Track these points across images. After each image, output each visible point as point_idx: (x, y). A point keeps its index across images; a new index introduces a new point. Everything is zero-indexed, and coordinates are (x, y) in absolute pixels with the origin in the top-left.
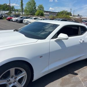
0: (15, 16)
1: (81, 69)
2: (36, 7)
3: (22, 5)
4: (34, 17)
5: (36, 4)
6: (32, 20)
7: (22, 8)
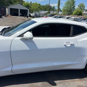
0: (51, 15)
1: (67, 80)
2: (74, 6)
3: (59, 5)
4: (67, 17)
5: (75, 3)
6: (64, 19)
7: (59, 7)
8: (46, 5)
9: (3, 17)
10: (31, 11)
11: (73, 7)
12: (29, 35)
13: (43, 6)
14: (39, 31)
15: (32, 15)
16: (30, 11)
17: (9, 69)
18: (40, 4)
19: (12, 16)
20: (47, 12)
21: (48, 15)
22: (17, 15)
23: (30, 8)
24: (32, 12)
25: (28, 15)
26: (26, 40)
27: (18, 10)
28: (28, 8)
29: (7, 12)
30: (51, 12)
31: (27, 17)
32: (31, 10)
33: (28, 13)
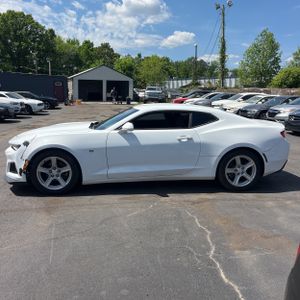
0: (199, 92)
6: (235, 101)
8: (190, 60)
9: (60, 105)
10: (139, 83)
11: (274, 63)
12: (130, 125)
13: (178, 65)
14: (141, 123)
15: (141, 95)
16: (135, 82)
17: (104, 172)
18: (167, 60)
19: (84, 100)
20: (189, 82)
21: (192, 91)
22: (98, 98)
23: (137, 73)
24: (142, 87)
25: (131, 96)
26: (124, 133)
27: (101, 82)
28: (130, 76)
29: (70, 93)
30: (202, 81)
31: (129, 103)
32: (139, 80)
33: (131, 90)
